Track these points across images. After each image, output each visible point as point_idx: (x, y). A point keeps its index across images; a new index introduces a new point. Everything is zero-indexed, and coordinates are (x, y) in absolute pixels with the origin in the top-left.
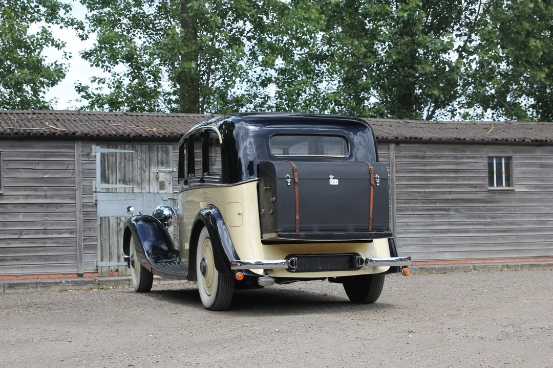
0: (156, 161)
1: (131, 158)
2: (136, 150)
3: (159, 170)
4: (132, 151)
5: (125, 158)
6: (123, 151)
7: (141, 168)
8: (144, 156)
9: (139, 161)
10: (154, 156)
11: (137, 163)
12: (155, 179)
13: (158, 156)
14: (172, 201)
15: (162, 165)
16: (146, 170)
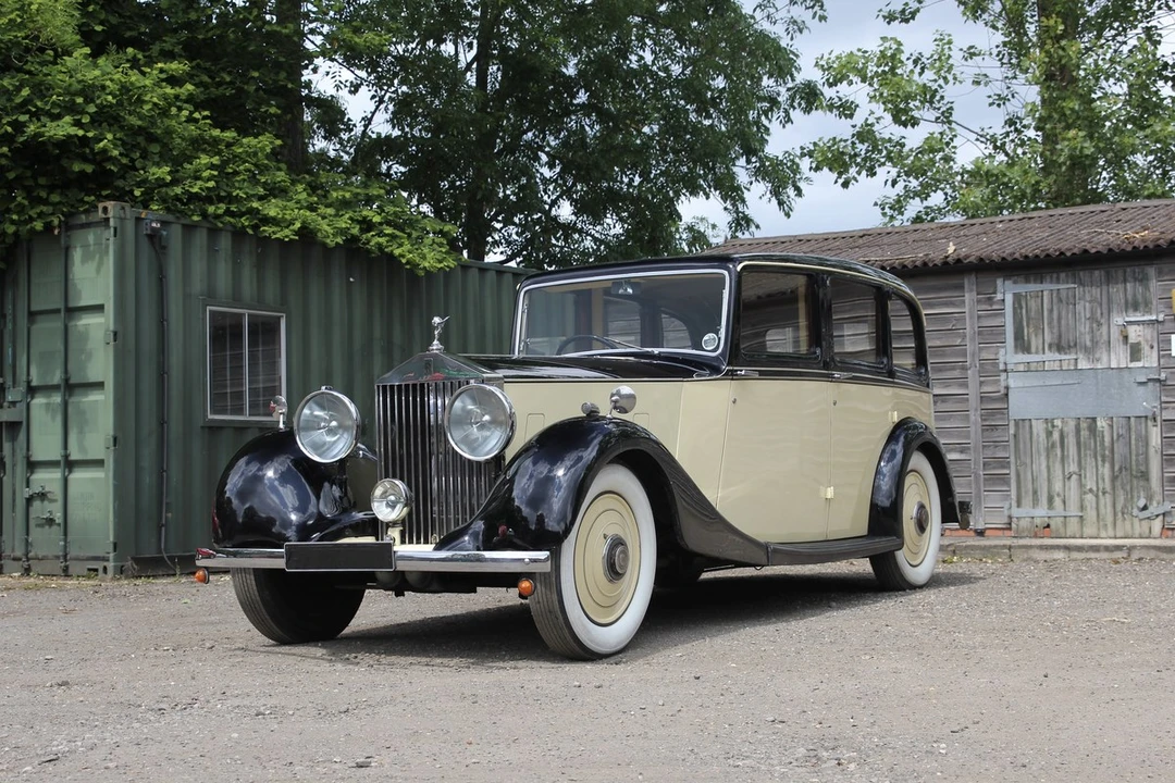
0: (1123, 301)
1: (1071, 300)
2: (1082, 284)
3: (1127, 319)
4: (1073, 286)
5: (1060, 300)
6: (1055, 287)
7: (1092, 319)
8: (1096, 291)
9: (1087, 304)
10: (1117, 291)
11: (1083, 308)
12: (1121, 338)
13: (1126, 290)
14: (1158, 384)
15: (1136, 308)
16: (1103, 321)
